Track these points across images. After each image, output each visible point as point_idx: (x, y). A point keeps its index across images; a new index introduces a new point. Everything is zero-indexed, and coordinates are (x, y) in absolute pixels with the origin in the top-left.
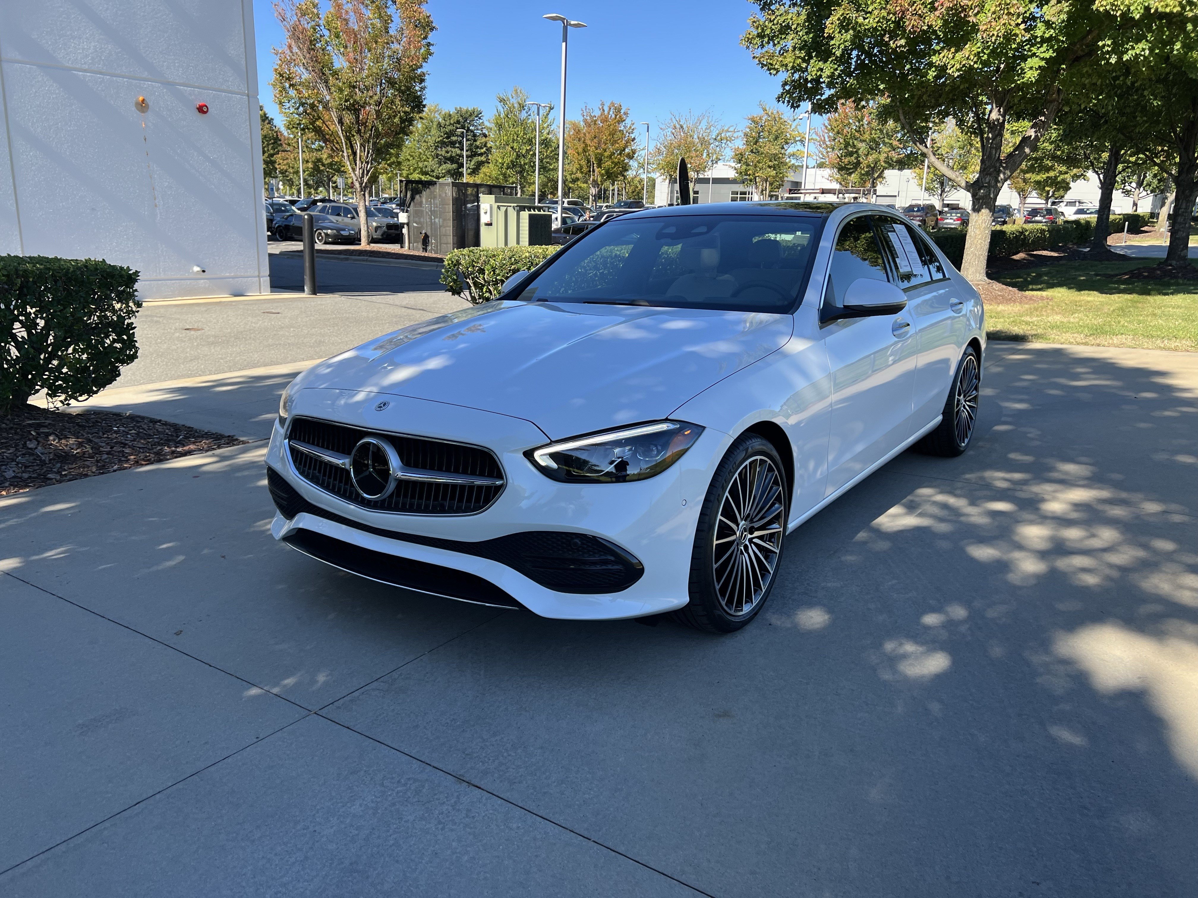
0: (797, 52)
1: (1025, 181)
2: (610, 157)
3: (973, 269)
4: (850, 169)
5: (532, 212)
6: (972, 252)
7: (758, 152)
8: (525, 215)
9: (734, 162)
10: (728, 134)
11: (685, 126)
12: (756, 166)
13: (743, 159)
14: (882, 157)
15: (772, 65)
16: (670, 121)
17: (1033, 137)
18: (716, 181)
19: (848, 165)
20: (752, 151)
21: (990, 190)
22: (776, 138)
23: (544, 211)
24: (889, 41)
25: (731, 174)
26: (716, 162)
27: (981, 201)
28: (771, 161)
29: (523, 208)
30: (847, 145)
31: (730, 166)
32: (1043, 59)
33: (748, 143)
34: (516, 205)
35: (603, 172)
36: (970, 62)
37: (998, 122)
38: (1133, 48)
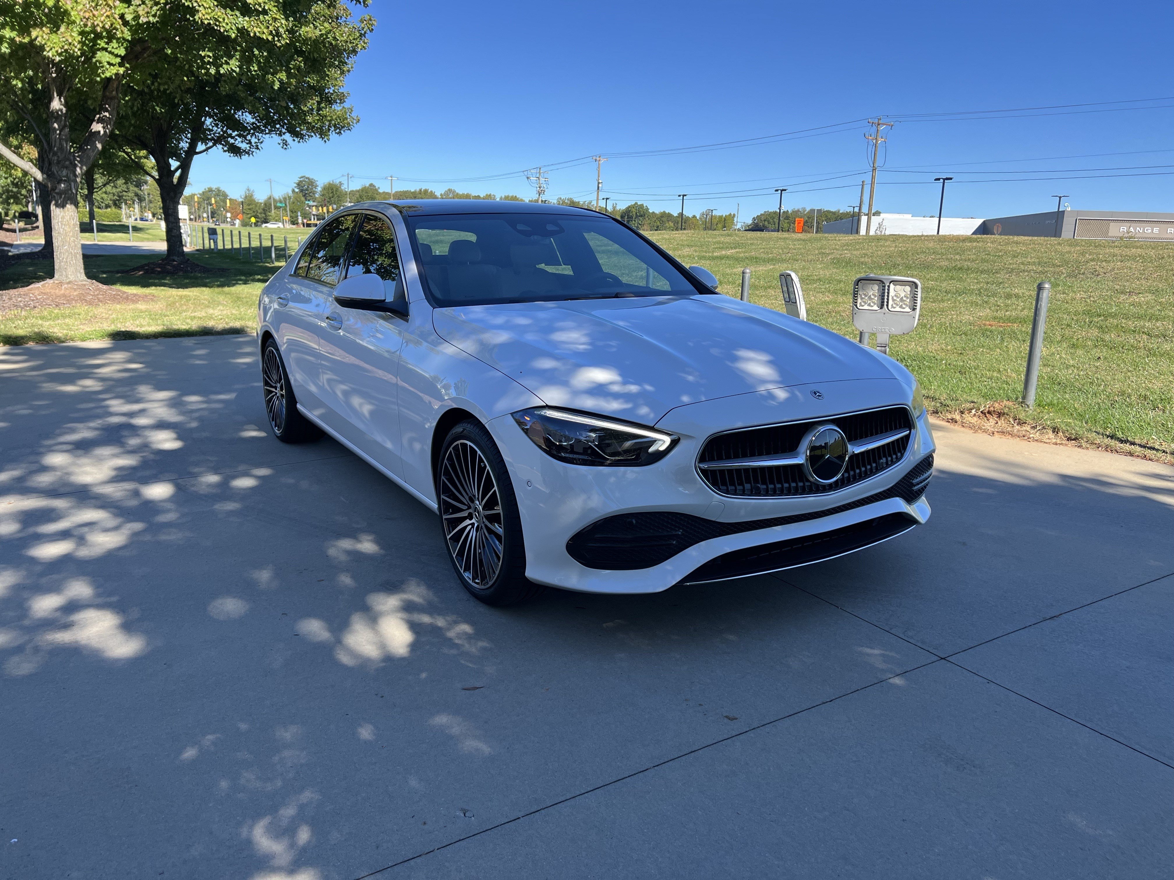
3: (72, 269)
6: (67, 251)
17: (102, 132)
21: (70, 184)
27: (63, 196)
32: (117, 56)
36: (73, 48)
37: (62, 112)
38: (227, 63)
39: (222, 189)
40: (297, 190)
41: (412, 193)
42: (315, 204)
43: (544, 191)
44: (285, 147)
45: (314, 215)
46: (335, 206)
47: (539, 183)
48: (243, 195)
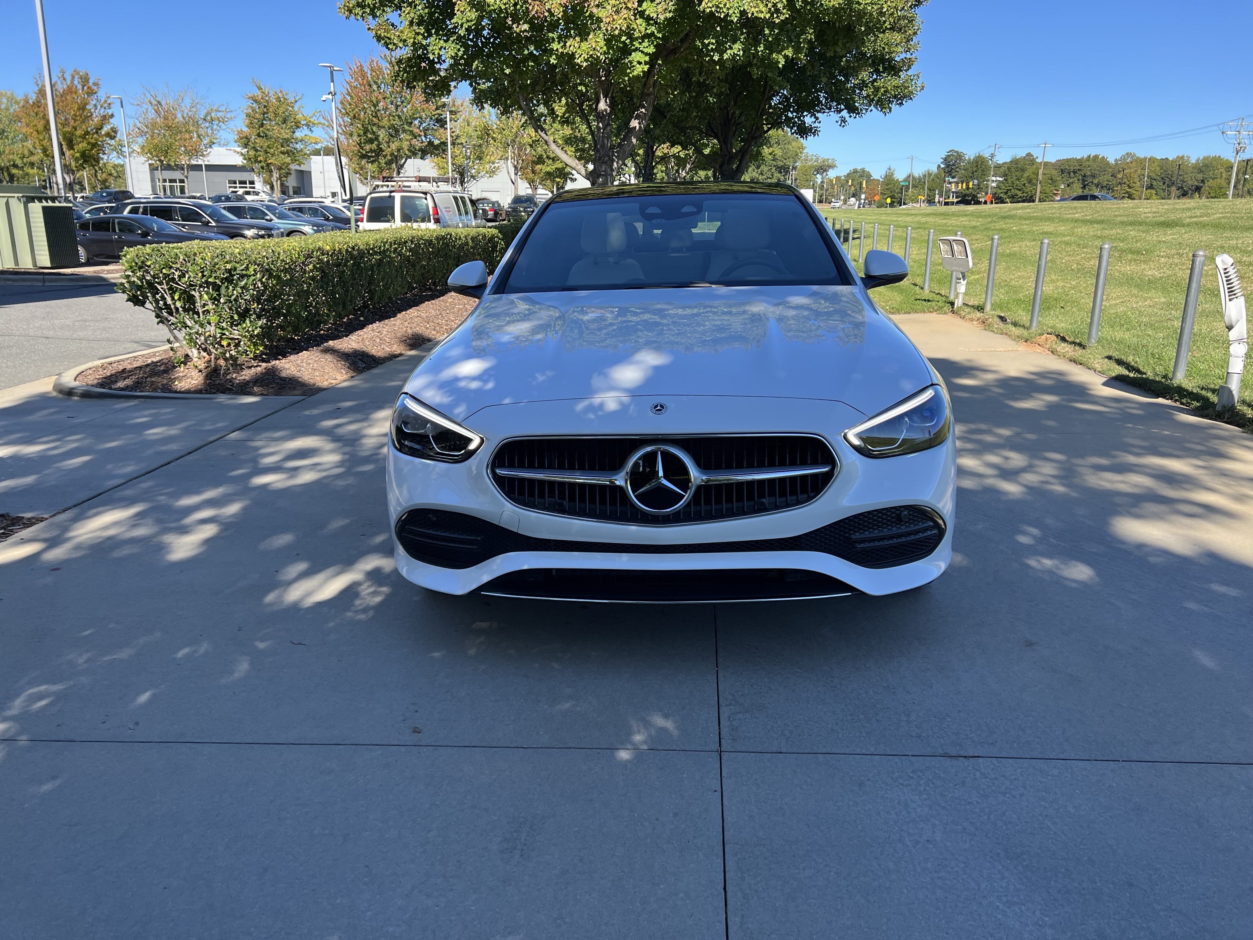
0: (415, 28)
1: (533, 172)
2: (83, 137)
4: (372, 157)
5: (45, 204)
7: (266, 136)
8: (36, 208)
9: (239, 146)
10: (219, 114)
11: (163, 103)
12: (266, 152)
13: (250, 143)
14: (405, 145)
15: (389, 39)
16: (143, 96)
17: (637, 128)
18: (211, 168)
19: (369, 152)
20: (259, 135)
21: (607, 178)
22: (284, 121)
23: (60, 202)
24: (512, 24)
25: (239, 161)
26: (211, 147)
28: (282, 146)
29: (32, 199)
30: (366, 131)
31: (235, 151)
32: (646, 54)
33: (251, 125)
34: (21, 195)
35: (78, 155)
36: (597, 53)
37: (606, 112)
38: (731, 48)
39: (867, 169)
40: (943, 166)
41: (1077, 160)
42: (955, 180)
43: (1245, 148)
44: (843, 124)
45: (953, 192)
46: (976, 182)
47: (1239, 138)
48: (883, 174)
